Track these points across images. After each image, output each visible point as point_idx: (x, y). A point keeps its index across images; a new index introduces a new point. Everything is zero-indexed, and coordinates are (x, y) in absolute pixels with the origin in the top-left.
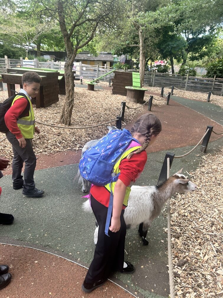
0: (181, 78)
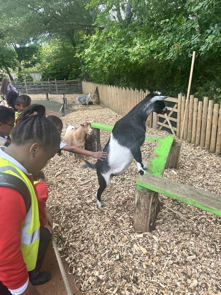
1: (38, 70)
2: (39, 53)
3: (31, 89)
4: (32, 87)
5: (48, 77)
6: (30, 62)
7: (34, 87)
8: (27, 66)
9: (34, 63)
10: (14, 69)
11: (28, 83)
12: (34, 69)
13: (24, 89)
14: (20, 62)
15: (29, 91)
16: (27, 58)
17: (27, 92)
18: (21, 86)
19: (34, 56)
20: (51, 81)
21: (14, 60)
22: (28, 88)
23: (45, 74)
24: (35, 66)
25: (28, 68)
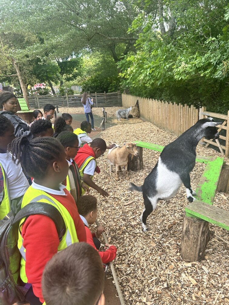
0: (62, 98)
1: (78, 82)
2: (81, 66)
3: (72, 102)
4: (73, 100)
5: (88, 90)
6: (71, 76)
7: (75, 100)
8: (68, 79)
9: (75, 77)
10: (56, 83)
11: (69, 96)
12: (75, 82)
13: (65, 102)
14: (62, 76)
15: (70, 104)
16: (68, 72)
17: (68, 105)
18: (62, 100)
19: (75, 69)
20: (91, 94)
21: (57, 74)
22: (69, 101)
23: (86, 87)
24: (75, 79)
25: (69, 81)
